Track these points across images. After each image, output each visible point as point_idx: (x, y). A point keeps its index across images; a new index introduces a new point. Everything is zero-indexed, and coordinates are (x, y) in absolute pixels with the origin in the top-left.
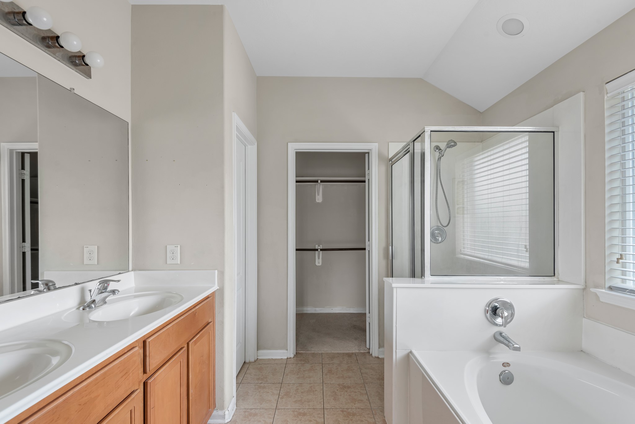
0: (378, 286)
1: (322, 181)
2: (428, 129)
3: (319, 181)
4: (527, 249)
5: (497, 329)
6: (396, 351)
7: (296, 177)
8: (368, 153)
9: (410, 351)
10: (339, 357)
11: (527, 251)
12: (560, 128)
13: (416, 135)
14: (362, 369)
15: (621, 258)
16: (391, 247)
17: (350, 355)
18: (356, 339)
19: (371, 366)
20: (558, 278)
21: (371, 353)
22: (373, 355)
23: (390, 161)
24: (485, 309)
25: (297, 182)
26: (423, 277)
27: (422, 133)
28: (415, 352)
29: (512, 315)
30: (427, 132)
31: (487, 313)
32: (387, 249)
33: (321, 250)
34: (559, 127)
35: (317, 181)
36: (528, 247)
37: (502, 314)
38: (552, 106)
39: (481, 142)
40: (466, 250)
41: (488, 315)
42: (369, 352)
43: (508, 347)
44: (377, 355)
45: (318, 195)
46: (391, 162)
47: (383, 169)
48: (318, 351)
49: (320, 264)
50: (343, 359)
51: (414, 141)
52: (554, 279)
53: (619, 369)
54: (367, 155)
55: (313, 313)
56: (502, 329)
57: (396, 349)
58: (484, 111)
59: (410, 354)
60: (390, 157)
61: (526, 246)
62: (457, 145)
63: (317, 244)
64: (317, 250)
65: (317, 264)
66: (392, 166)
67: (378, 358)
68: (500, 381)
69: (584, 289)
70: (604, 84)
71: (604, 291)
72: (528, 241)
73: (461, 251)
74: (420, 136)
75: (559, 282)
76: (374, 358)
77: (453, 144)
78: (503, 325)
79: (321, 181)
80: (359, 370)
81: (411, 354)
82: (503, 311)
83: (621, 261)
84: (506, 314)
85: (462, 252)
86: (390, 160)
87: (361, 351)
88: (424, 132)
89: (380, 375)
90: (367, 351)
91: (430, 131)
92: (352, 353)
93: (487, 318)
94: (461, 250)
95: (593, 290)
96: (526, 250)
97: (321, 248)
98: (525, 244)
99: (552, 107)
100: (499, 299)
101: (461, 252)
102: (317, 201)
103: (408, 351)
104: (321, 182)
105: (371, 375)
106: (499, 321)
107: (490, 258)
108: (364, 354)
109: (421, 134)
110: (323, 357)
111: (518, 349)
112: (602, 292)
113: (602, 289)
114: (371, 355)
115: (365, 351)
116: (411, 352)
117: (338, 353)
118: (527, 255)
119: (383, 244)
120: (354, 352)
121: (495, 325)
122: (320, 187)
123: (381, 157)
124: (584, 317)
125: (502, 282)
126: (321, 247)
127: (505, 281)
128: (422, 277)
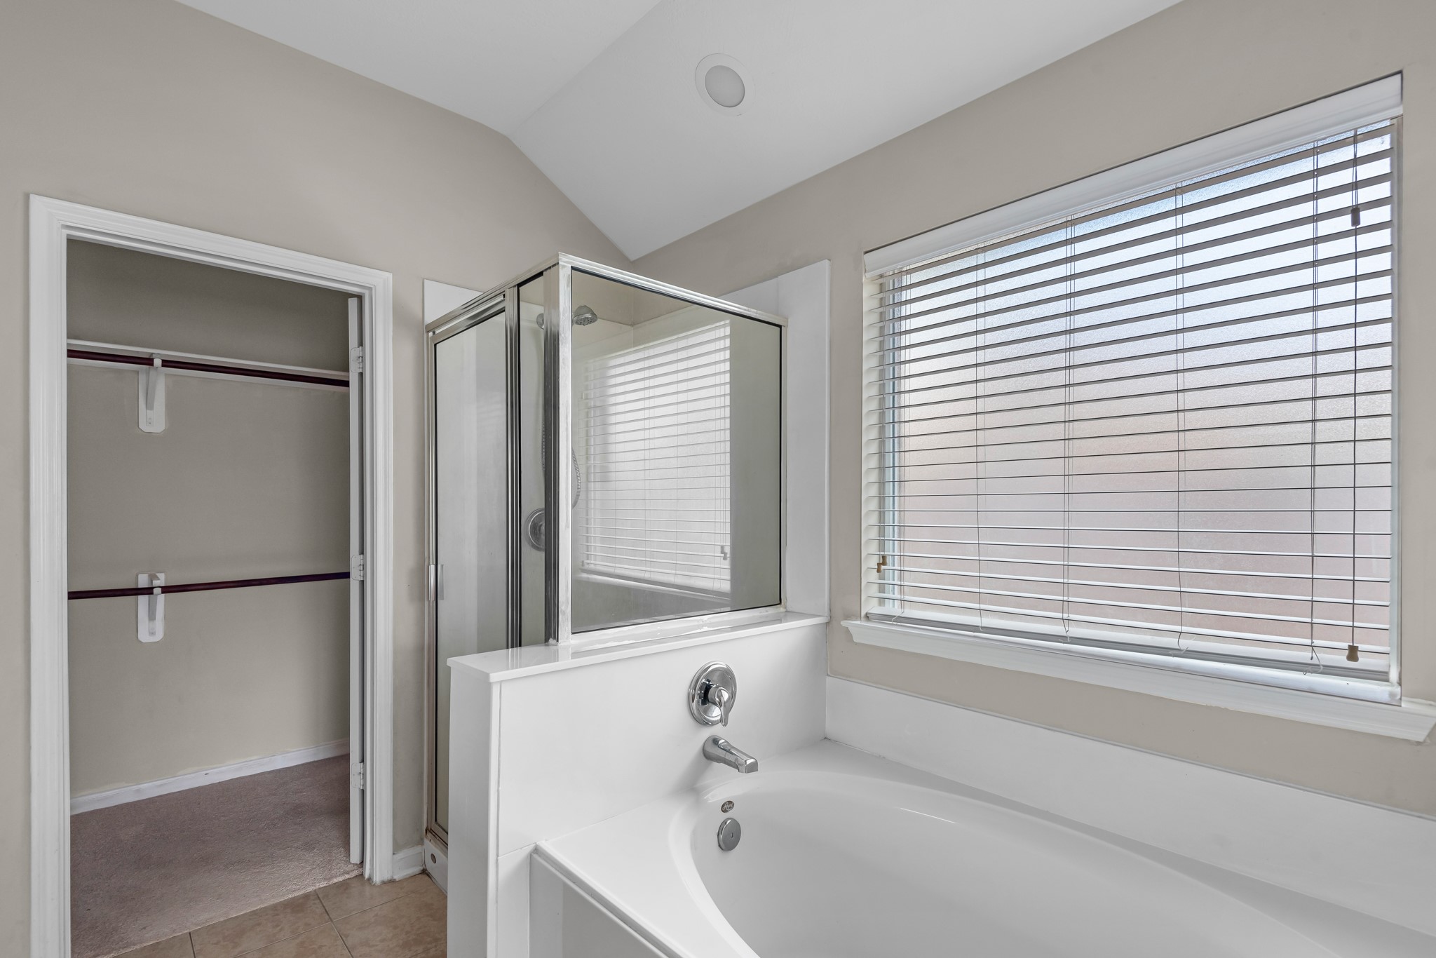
0: (394, 680)
1: (166, 363)
2: (567, 261)
3: (158, 362)
4: (725, 554)
5: (707, 733)
6: (497, 860)
7: (69, 337)
8: (360, 298)
9: (532, 846)
10: (259, 924)
11: (725, 558)
12: (789, 320)
13: (530, 271)
14: (347, 936)
15: (884, 563)
16: (432, 567)
17: (297, 906)
18: (309, 847)
19: (376, 915)
20: (785, 608)
21: (367, 876)
22: (377, 879)
23: (428, 332)
24: (689, 694)
25: (72, 353)
26: (552, 641)
27: (550, 268)
28: (548, 846)
29: (733, 696)
30: (564, 266)
31: (693, 702)
32: (421, 571)
33: (166, 590)
34: (787, 319)
35: (148, 361)
36: (728, 550)
37: (720, 700)
38: (777, 277)
39: (633, 325)
40: (592, 562)
41: (694, 705)
42: (362, 875)
43: (737, 768)
44: (387, 877)
45: (149, 405)
46: (431, 334)
47: (409, 350)
48: (174, 931)
49: (159, 636)
50: (277, 926)
51: (520, 285)
52: (781, 609)
53: (884, 758)
54: (352, 304)
55: (127, 804)
56: (717, 730)
57: (498, 856)
58: (637, 260)
59: (535, 856)
60: (430, 318)
61: (722, 548)
62: (596, 320)
63: (143, 573)
64: (148, 591)
65: (144, 636)
66: (435, 345)
67: (392, 881)
68: (719, 846)
69: (828, 624)
70: (863, 253)
71: (858, 622)
72: (728, 537)
73: (583, 565)
74: (541, 274)
75: (790, 615)
76: (378, 886)
77: (588, 316)
78: (721, 721)
79: (163, 361)
80: (340, 942)
81: (537, 853)
82: (720, 690)
83: (883, 567)
84: (726, 696)
85: (586, 567)
86: (431, 328)
87: (335, 880)
88: (554, 265)
89: (407, 933)
90: (356, 873)
91: (570, 266)
92: (306, 897)
93: (692, 714)
94: (583, 562)
95: (844, 623)
96: (723, 555)
97: (163, 585)
98: (722, 544)
99: (774, 280)
100: (710, 667)
101: (583, 568)
102: (144, 426)
103: (531, 848)
104: (163, 366)
105: (383, 940)
106: (716, 712)
107: (647, 576)
108: (344, 886)
109: (546, 270)
110: (197, 948)
111: (753, 768)
112: (854, 625)
113: (856, 620)
114: (370, 879)
115: (347, 876)
116: (537, 850)
117: (254, 913)
118: (726, 564)
119: (410, 561)
120: (310, 889)
121: (704, 725)
122: (161, 380)
123: (401, 317)
124: (828, 675)
125: (706, 629)
126: (161, 581)
127: (709, 625)
128: (546, 640)
